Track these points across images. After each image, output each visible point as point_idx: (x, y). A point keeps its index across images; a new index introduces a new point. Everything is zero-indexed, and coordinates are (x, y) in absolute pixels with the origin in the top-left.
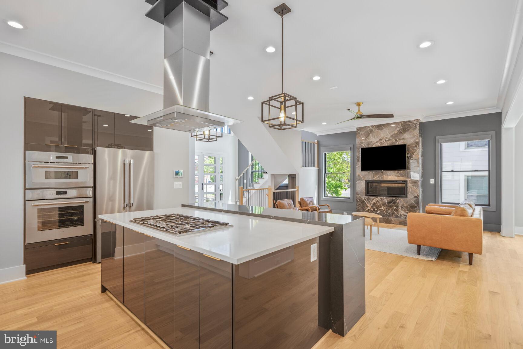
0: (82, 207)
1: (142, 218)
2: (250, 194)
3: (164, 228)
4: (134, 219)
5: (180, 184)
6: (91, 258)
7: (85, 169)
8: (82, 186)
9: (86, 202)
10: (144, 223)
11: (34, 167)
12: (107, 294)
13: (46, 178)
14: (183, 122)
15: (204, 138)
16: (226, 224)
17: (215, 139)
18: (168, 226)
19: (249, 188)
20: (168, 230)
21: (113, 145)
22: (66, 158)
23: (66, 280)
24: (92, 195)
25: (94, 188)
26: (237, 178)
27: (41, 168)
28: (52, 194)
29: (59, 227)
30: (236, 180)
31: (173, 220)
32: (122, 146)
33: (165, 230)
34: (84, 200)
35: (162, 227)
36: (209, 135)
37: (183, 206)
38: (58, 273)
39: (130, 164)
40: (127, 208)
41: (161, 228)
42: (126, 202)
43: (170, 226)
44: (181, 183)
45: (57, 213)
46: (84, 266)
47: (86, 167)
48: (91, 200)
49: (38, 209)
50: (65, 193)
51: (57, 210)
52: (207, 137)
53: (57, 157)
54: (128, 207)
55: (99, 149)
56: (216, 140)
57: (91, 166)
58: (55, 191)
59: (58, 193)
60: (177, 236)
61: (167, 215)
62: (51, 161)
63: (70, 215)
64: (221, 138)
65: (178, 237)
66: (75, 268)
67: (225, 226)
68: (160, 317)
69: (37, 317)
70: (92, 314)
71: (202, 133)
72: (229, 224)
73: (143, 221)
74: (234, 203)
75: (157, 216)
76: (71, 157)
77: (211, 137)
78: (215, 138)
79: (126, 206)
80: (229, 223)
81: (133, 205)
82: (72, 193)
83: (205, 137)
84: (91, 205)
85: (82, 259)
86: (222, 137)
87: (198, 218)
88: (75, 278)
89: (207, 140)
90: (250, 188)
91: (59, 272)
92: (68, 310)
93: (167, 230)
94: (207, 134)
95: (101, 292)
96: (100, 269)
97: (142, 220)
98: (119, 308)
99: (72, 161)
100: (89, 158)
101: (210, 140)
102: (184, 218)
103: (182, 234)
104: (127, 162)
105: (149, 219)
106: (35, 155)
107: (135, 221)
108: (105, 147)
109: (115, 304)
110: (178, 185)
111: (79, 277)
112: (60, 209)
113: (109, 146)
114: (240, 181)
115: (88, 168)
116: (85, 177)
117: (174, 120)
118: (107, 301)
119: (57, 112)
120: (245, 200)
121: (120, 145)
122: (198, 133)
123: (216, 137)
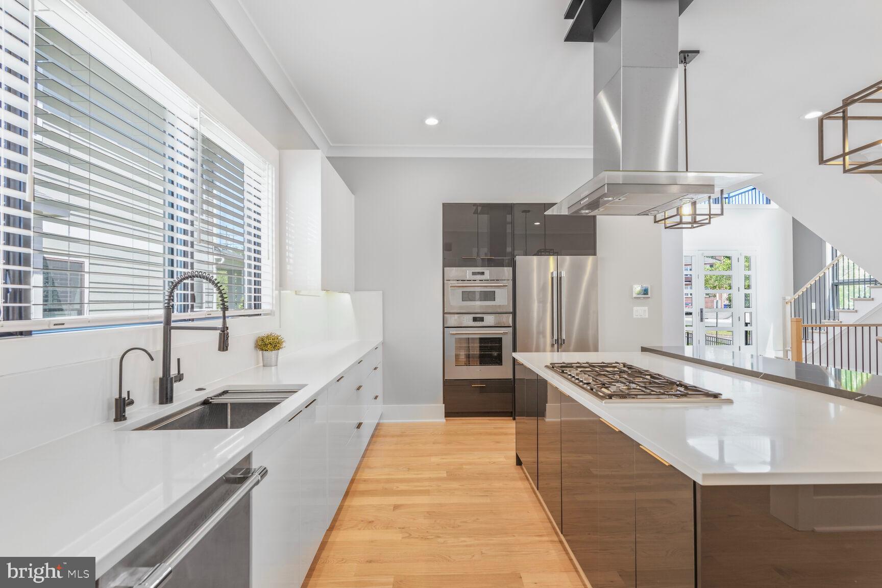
0: (500, 340)
1: (564, 363)
2: (823, 337)
3: (588, 384)
4: (551, 364)
5: (645, 311)
6: (512, 412)
7: (502, 287)
8: (499, 311)
9: (505, 334)
10: (563, 372)
11: (451, 287)
12: (522, 469)
13: (463, 301)
14: (623, 199)
15: (681, 222)
16: (716, 396)
17: (707, 221)
18: (597, 382)
19: (822, 321)
20: (594, 390)
21: (543, 252)
22: (483, 273)
23: (481, 434)
24: (511, 324)
25: (514, 314)
26: (791, 297)
27: (458, 288)
28: (468, 320)
29: (480, 363)
30: (787, 303)
31: (610, 372)
32: (555, 251)
33: (589, 388)
34: (502, 331)
35: (585, 382)
36: (694, 215)
37: (644, 349)
38: (475, 423)
39: (561, 278)
40: (556, 346)
41: (585, 384)
42: (555, 337)
43: (600, 383)
44: (646, 308)
45: (477, 345)
46: (502, 422)
47: (504, 284)
48: (510, 330)
49: (456, 338)
50: (482, 319)
51: (478, 341)
52: (689, 219)
53: (474, 274)
54: (559, 344)
55: (519, 259)
56: (709, 223)
57: (511, 282)
58: (471, 316)
59: (475, 319)
60: (603, 402)
61: (604, 363)
62: (468, 278)
63: (488, 350)
64: (721, 216)
65: (605, 403)
66: (493, 422)
67: (712, 399)
68: (589, 534)
69: (447, 472)
70: (500, 490)
71: (674, 212)
72: (723, 397)
73: (562, 369)
74: (781, 354)
75: (587, 363)
76: (488, 272)
77: (698, 218)
78: (707, 219)
79: (554, 343)
80: (721, 395)
81: (565, 342)
82: (489, 320)
83: (681, 219)
84: (510, 337)
85: (501, 411)
86: (722, 214)
87: (659, 375)
88: (490, 434)
89: (690, 226)
90: (825, 322)
91: (477, 421)
92: (477, 475)
93: (592, 389)
94: (688, 213)
95: (515, 464)
96: (514, 431)
97: (562, 367)
98: (534, 495)
99: (488, 278)
100: (507, 271)
101: (695, 225)
102: (630, 372)
103: (614, 400)
104: (556, 276)
105: (572, 367)
106: (453, 272)
107: (553, 367)
108: (533, 255)
109: (530, 487)
110: (641, 311)
111: (495, 434)
112: (482, 340)
113: (539, 253)
114: (799, 306)
115: (507, 286)
116: (503, 298)
117: (606, 199)
118: (521, 479)
119: (487, 215)
120: (809, 351)
121: (551, 250)
122: (668, 214)
123: (708, 217)
